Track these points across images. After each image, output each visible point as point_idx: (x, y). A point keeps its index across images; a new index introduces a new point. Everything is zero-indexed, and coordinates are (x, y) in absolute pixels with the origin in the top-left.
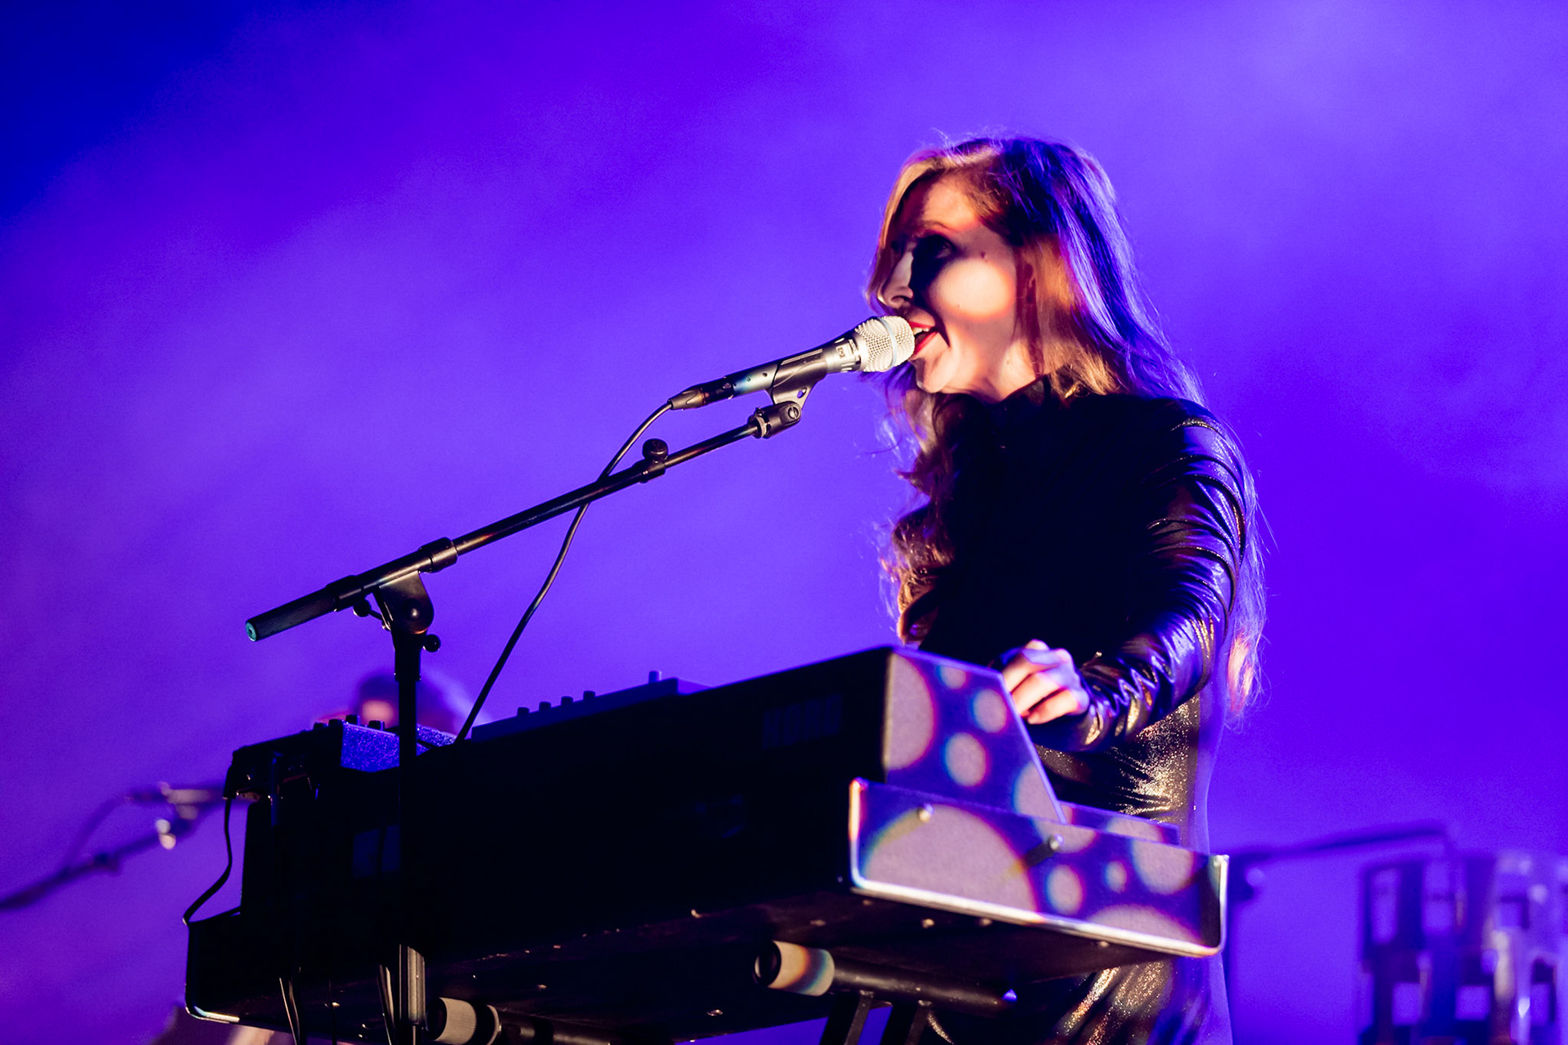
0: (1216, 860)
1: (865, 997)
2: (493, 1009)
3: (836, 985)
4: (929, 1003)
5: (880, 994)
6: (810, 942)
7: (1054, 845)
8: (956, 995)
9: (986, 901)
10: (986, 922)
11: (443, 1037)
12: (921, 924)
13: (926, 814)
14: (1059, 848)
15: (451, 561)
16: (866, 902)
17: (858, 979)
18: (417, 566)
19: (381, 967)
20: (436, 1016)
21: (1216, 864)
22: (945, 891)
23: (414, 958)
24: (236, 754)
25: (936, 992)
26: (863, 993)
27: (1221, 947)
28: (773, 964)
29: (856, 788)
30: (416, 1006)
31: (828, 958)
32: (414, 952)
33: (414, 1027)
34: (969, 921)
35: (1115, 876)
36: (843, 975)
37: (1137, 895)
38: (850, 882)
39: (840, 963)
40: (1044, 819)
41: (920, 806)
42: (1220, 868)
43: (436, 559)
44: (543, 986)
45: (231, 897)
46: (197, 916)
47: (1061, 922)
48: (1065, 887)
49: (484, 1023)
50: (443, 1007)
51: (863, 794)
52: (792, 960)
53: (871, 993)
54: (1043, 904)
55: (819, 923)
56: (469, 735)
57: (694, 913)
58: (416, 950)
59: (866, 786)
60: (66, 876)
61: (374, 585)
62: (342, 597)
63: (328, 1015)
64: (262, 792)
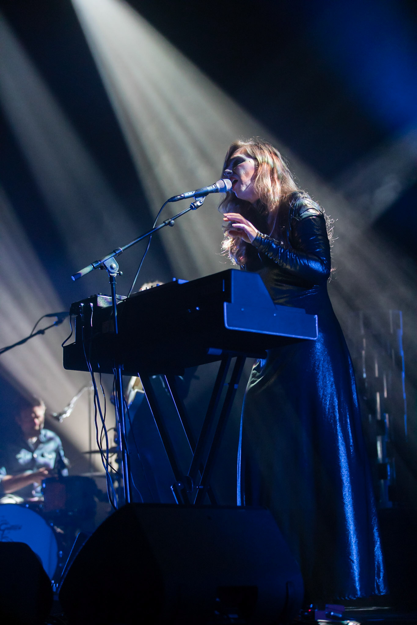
3: (223, 353)
5: (234, 355)
7: (275, 315)
9: (259, 330)
13: (243, 310)
16: (229, 332)
17: (229, 351)
18: (113, 255)
21: (315, 317)
22: (249, 328)
24: (72, 305)
26: (230, 354)
27: (317, 337)
29: (225, 304)
33: (120, 369)
38: (225, 327)
45: (72, 340)
46: (63, 346)
51: (227, 306)
59: (228, 303)
60: (32, 336)
61: (103, 262)
62: (95, 266)
63: (98, 367)
64: (79, 314)
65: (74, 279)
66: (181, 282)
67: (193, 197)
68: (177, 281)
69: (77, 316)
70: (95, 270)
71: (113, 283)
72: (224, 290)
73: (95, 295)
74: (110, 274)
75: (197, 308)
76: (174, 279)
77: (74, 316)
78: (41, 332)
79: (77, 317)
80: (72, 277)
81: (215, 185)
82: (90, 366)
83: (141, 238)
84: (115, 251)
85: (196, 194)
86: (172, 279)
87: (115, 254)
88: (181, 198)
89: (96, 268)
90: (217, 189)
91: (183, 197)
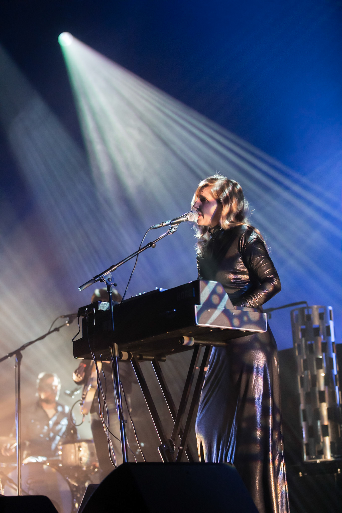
1: (201, 345)
2: (131, 353)
3: (195, 343)
4: (213, 345)
5: (204, 345)
6: (189, 336)
7: (234, 314)
8: (218, 343)
9: (222, 326)
10: (222, 329)
11: (122, 359)
12: (210, 331)
13: (209, 310)
14: (235, 314)
15: (116, 269)
16: (199, 328)
17: (199, 342)
18: (109, 271)
19: (110, 347)
20: (121, 355)
21: (264, 315)
22: (214, 325)
23: (116, 345)
24: (79, 309)
25: (214, 343)
26: (200, 344)
27: (266, 330)
28: (183, 340)
30: (117, 354)
31: (193, 339)
32: (115, 343)
33: (117, 358)
34: (219, 330)
35: (245, 319)
36: (196, 342)
37: (250, 322)
38: (196, 324)
39: (195, 339)
40: (231, 309)
41: (208, 310)
43: (113, 269)
44: (140, 348)
45: (80, 336)
46: (73, 341)
47: (236, 328)
48: (236, 322)
49: (130, 356)
51: (197, 307)
52: (186, 340)
53: (202, 344)
54: (233, 326)
55: (191, 332)
57: (167, 332)
59: (197, 305)
60: (49, 333)
61: (102, 276)
62: (96, 280)
63: (100, 356)
64: (84, 316)
65: (80, 290)
66: (162, 290)
67: (170, 225)
68: (159, 289)
69: (83, 317)
72: (194, 296)
73: (96, 302)
74: (108, 285)
75: (174, 310)
76: (157, 288)
77: (81, 318)
78: (57, 330)
79: (83, 319)
80: (79, 288)
81: (186, 216)
82: (93, 356)
83: (131, 257)
84: (111, 268)
85: (171, 222)
86: (155, 288)
87: (111, 270)
88: (160, 226)
89: (96, 281)
90: (187, 219)
91: (162, 225)
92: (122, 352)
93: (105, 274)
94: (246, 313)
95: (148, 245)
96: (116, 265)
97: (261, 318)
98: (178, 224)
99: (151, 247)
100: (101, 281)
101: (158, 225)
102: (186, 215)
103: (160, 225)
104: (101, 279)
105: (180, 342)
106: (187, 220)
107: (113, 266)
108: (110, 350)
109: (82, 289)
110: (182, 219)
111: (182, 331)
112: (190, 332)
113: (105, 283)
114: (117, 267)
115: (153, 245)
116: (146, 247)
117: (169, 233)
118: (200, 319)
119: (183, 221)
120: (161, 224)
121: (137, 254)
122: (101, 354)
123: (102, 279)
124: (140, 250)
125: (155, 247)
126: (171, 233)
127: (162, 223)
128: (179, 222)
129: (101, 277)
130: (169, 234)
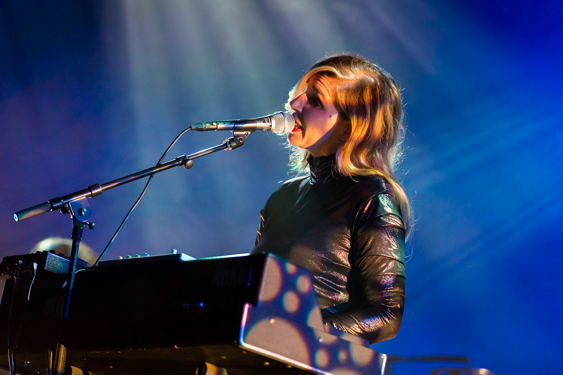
0: (382, 356)
2: (90, 373)
6: (220, 365)
7: (321, 340)
9: (291, 359)
10: (290, 367)
12: (264, 364)
13: (272, 321)
14: (322, 342)
15: (99, 194)
16: (244, 352)
18: (86, 195)
19: (49, 351)
20: (68, 373)
21: (382, 357)
22: (276, 352)
23: (63, 350)
24: (4, 258)
28: (204, 371)
29: (247, 306)
30: (60, 368)
31: (225, 372)
32: (63, 346)
34: (282, 365)
35: (342, 356)
37: (349, 365)
38: (239, 343)
39: (229, 374)
40: (318, 330)
41: (271, 318)
42: (383, 359)
43: (94, 192)
44: (111, 367)
47: (319, 371)
48: (322, 357)
50: (71, 370)
51: (249, 309)
52: (211, 370)
54: (312, 363)
55: (224, 357)
56: (97, 265)
57: (176, 346)
58: (64, 346)
59: (251, 306)
61: (67, 201)
62: (54, 205)
63: (25, 365)
64: (12, 275)
65: (17, 220)
66: (185, 257)
67: (231, 130)
68: (179, 256)
69: (9, 278)
70: (54, 211)
71: (77, 237)
72: (249, 284)
73: (43, 251)
74: (75, 223)
75: (202, 304)
76: (175, 252)
77: (4, 278)
79: (7, 280)
80: (15, 215)
81: (269, 120)
82: (10, 360)
83: (136, 177)
84: (90, 189)
85: (236, 126)
86: (173, 251)
87: (90, 193)
88: (212, 127)
89: (55, 209)
90: (271, 126)
91: (216, 127)
92: (72, 367)
93: (76, 199)
94: (345, 345)
95: (178, 160)
96: (102, 186)
97: (375, 361)
98: (249, 133)
99: (183, 166)
100: (65, 210)
101: (208, 126)
102: (270, 117)
103: (212, 125)
104: (65, 206)
105: (197, 372)
106: (269, 130)
107: (96, 187)
108: (48, 357)
109: (21, 219)
110: (259, 124)
111: (207, 350)
112: (222, 356)
113: (72, 217)
114: (103, 190)
115: (189, 162)
116: (172, 165)
117: (227, 147)
118: (251, 334)
119: (261, 129)
120: (214, 124)
121: (151, 175)
122: (28, 362)
123: (66, 208)
124: (159, 165)
125: (191, 167)
126: (231, 146)
127: (216, 122)
128: (253, 129)
129: (65, 204)
130: (225, 148)
